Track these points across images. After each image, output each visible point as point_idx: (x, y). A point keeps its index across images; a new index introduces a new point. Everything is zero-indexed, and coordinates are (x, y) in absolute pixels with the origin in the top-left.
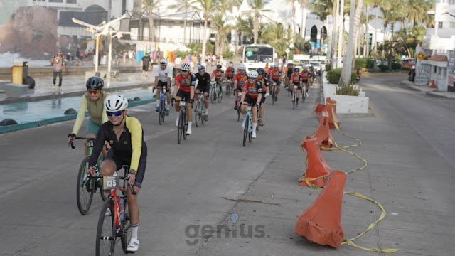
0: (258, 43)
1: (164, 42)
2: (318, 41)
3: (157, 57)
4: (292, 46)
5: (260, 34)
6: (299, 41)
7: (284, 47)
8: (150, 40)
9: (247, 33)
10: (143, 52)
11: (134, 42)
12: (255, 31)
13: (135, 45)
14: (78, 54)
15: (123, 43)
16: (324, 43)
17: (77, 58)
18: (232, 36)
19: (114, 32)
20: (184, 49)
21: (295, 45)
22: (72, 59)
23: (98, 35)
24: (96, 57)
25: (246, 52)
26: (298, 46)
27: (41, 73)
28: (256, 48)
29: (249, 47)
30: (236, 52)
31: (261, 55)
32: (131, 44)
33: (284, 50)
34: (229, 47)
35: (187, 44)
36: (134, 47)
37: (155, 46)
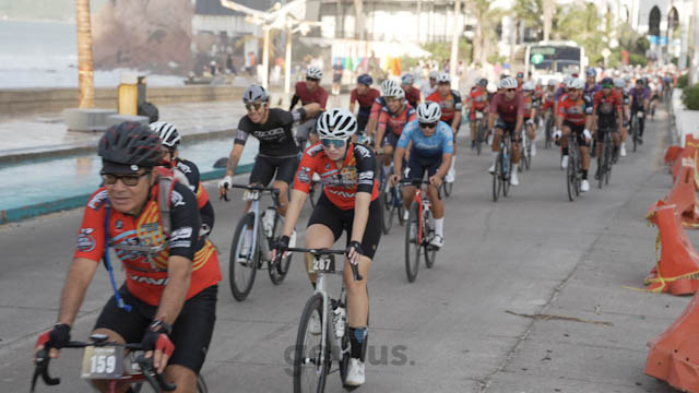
0: (551, 39)
1: (381, 40)
2: (663, 34)
3: (370, 68)
4: (614, 44)
5: (554, 23)
6: (627, 35)
7: (599, 46)
8: (356, 37)
9: (530, 22)
11: (328, 42)
12: (546, 18)
13: (329, 47)
14: (230, 65)
15: (309, 44)
16: (673, 37)
17: (228, 71)
18: (504, 29)
19: (296, 23)
20: (417, 53)
21: (620, 42)
22: (220, 73)
23: (268, 28)
25: (531, 56)
26: (626, 43)
27: (167, 97)
28: (550, 47)
29: (537, 47)
30: (510, 57)
31: (560, 61)
32: (322, 45)
33: (598, 51)
34: (498, 48)
35: (424, 44)
36: (328, 51)
37: (367, 49)
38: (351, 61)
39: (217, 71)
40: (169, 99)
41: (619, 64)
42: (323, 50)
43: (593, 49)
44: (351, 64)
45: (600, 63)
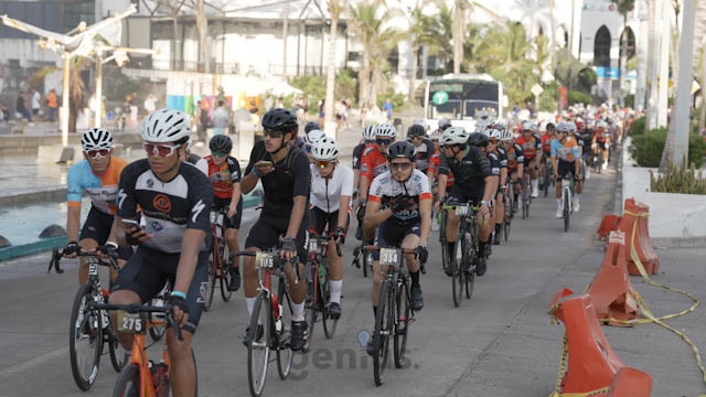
0: (463, 70)
1: (234, 73)
2: (614, 64)
4: (548, 77)
5: (467, 50)
6: (565, 65)
7: (528, 81)
8: (200, 68)
9: (436, 49)
10: (183, 98)
11: (162, 75)
12: (456, 43)
13: (163, 82)
15: (134, 78)
16: (627, 67)
18: (400, 57)
19: (108, 48)
20: (284, 89)
21: (556, 75)
22: (6, 119)
23: (69, 56)
24: (64, 112)
25: (432, 95)
26: (563, 75)
28: (458, 82)
29: (440, 83)
30: (409, 96)
31: (471, 101)
32: (153, 79)
33: (526, 87)
34: (393, 83)
35: (292, 79)
36: (162, 87)
37: (214, 85)
38: (192, 97)
41: (555, 104)
42: (155, 86)
43: (520, 84)
44: (193, 106)
45: (529, 103)
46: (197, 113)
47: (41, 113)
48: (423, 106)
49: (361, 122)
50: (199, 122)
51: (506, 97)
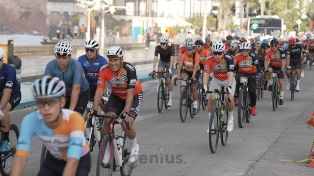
0: (265, 14)
1: (162, 16)
4: (304, 16)
6: (312, 11)
8: (147, 15)
9: (253, 4)
10: (139, 28)
11: (130, 18)
12: (262, 2)
13: (130, 21)
14: (69, 32)
15: (118, 19)
17: (68, 36)
18: (236, 8)
19: (107, 7)
20: (184, 24)
21: (308, 15)
22: (63, 38)
23: (90, 10)
24: (88, 35)
25: (251, 25)
26: (311, 15)
27: (28, 52)
28: (262, 19)
29: (254, 20)
30: (240, 26)
31: (269, 28)
32: (126, 20)
33: (294, 21)
34: (233, 20)
35: (187, 19)
36: (130, 23)
37: (153, 22)
38: (143, 27)
39: (61, 37)
40: (30, 53)
41: (307, 28)
42: (127, 23)
43: (291, 19)
44: (143, 31)
45: (296, 28)
46: (145, 35)
47: (78, 35)
48: (247, 30)
49: (218, 38)
50: (146, 38)
51: (285, 26)
